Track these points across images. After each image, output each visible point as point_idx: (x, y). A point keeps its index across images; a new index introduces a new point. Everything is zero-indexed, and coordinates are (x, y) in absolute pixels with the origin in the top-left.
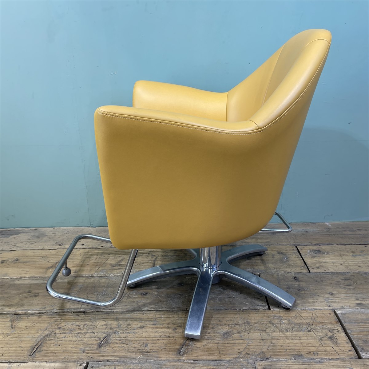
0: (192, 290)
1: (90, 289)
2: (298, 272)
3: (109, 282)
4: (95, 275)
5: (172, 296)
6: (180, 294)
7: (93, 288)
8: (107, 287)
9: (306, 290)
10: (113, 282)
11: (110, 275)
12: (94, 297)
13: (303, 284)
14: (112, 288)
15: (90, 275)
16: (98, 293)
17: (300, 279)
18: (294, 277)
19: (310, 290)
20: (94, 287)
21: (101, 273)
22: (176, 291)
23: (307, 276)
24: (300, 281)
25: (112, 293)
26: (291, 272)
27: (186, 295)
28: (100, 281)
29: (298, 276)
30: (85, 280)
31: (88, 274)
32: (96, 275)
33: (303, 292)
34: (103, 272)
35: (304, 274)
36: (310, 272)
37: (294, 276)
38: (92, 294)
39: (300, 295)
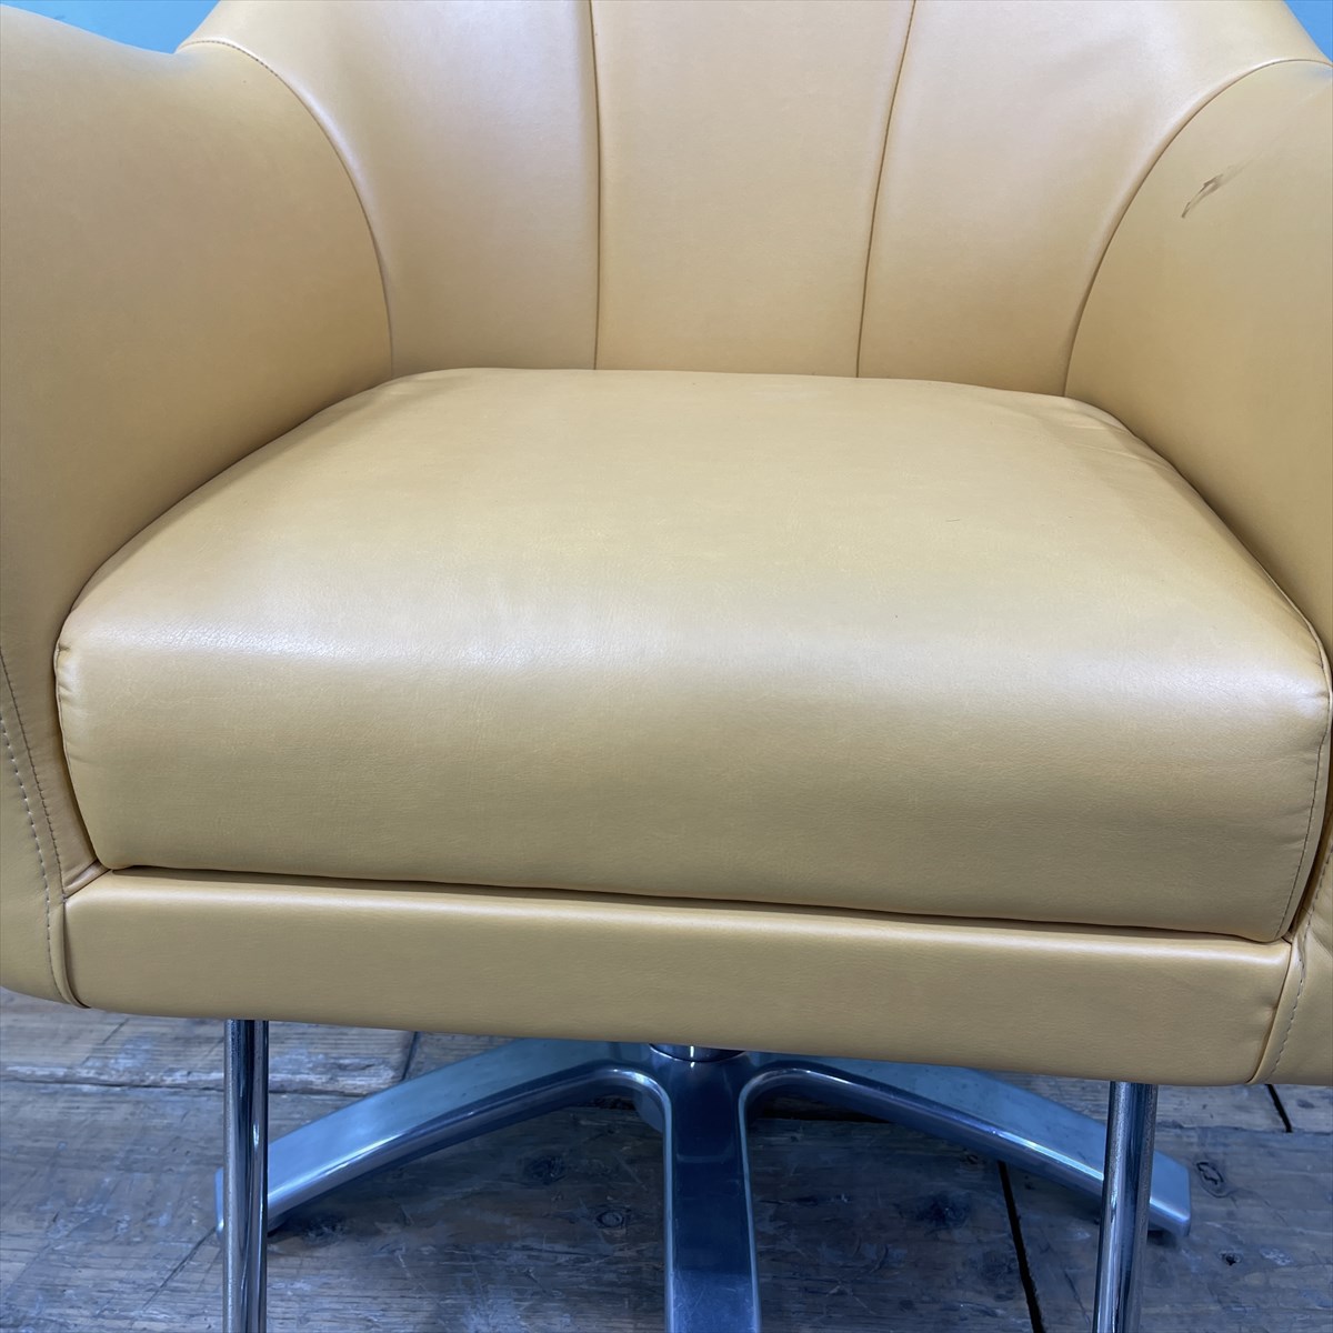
0: (600, 1219)
1: (24, 1174)
2: (1218, 1121)
3: (145, 1130)
4: (84, 1073)
5: (475, 1258)
6: (528, 1242)
7: (48, 1168)
8: (128, 1167)
9: (1273, 1266)
10: (169, 1126)
11: (168, 1080)
12: (29, 1236)
13: (1252, 1214)
14: (151, 1170)
15: (61, 1072)
16: (62, 1202)
17: (1236, 1176)
18: (1197, 1157)
19: (1300, 1266)
20: (53, 1158)
21: (124, 1062)
22: (507, 1221)
23: (1272, 1154)
24: (1233, 1194)
25: (140, 1214)
26: (1177, 1117)
27: (562, 1259)
28: (102, 1117)
29: (1220, 1150)
30: (16, 1107)
31: (47, 1065)
32: (92, 1074)
33: (1255, 1279)
34: (134, 1057)
35: (1254, 1139)
36: (1289, 1129)
37: (1196, 1149)
38: (28, 1208)
39: (1236, 1302)
